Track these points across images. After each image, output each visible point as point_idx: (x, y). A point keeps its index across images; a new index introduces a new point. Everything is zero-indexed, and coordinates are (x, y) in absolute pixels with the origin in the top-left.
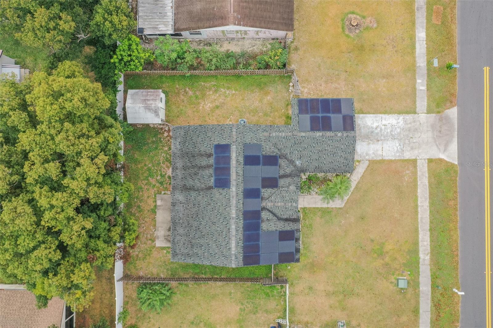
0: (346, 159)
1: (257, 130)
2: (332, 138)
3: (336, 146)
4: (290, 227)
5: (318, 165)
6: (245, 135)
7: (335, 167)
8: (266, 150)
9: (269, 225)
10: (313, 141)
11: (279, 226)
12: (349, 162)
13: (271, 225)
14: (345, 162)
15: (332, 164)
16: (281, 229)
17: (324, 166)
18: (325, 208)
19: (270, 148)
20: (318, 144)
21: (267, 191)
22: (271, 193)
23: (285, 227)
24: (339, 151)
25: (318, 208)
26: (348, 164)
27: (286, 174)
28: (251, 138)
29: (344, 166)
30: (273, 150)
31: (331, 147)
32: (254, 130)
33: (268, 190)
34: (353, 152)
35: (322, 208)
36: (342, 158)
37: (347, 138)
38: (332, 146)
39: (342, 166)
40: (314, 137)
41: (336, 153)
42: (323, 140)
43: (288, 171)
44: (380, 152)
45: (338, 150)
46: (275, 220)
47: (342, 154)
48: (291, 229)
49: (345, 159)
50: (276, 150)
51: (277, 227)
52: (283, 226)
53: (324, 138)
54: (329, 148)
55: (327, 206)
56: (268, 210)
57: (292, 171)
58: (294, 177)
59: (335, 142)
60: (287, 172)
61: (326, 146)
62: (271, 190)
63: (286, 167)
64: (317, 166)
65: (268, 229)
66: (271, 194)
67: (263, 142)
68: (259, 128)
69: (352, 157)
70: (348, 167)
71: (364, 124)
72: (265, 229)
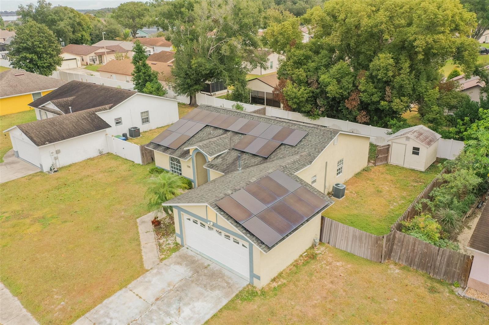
44: (139, 290)
71: (205, 297)
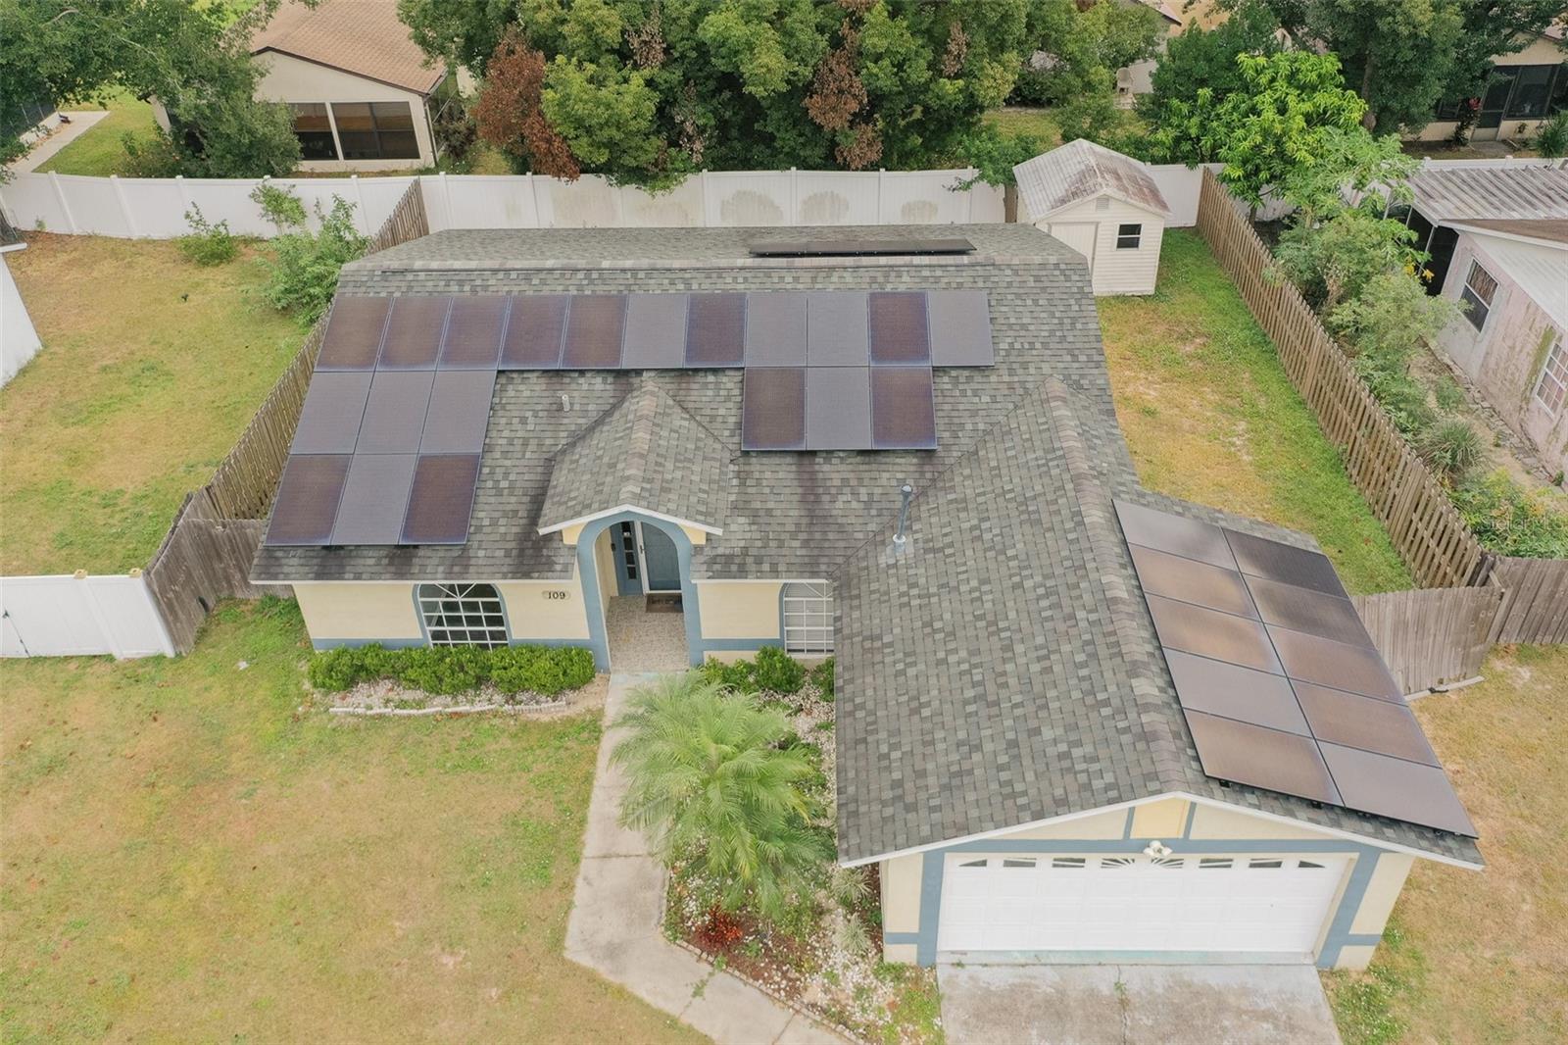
0: (955, 781)
1: (1070, 352)
2: (1103, 652)
3: (1052, 693)
4: (494, 523)
5: (891, 644)
6: (1035, 302)
7: (883, 735)
8: (963, 393)
9: (529, 414)
10: (1058, 571)
11: (508, 463)
12: (932, 809)
13: (523, 421)
14: (932, 780)
15: (904, 711)
16: (492, 473)
17: (890, 671)
18: (576, 841)
19: (974, 413)
20: (1047, 596)
21: (728, 398)
22: (713, 418)
23: (499, 493)
24: (1009, 723)
25: (585, 802)
26: (908, 808)
27: (826, 498)
28: (1024, 327)
29: (897, 784)
30: (969, 427)
31: (1035, 668)
32: (1070, 339)
33: (730, 405)
34: (1022, 808)
35: (582, 822)
36: (955, 757)
37: (1126, 739)
38: (1049, 670)
39: (897, 775)
40: (1090, 566)
41: (994, 711)
42: (1081, 614)
43: (843, 506)
45: (1018, 712)
46: (548, 442)
47: (988, 747)
48: (479, 528)
49: (952, 775)
50: (966, 441)
51: (505, 454)
52: (504, 484)
53: (1093, 617)
54: (1022, 660)
55: (588, 851)
56: (614, 407)
57: (841, 529)
58: (806, 543)
59: (1081, 679)
60: (839, 505)
61: (1040, 640)
62: (732, 420)
63: (870, 495)
64: (887, 639)
65: (503, 408)
66: (705, 421)
67: (1006, 379)
68: (1082, 358)
69: (974, 813)
70: (889, 811)
72: (511, 393)
